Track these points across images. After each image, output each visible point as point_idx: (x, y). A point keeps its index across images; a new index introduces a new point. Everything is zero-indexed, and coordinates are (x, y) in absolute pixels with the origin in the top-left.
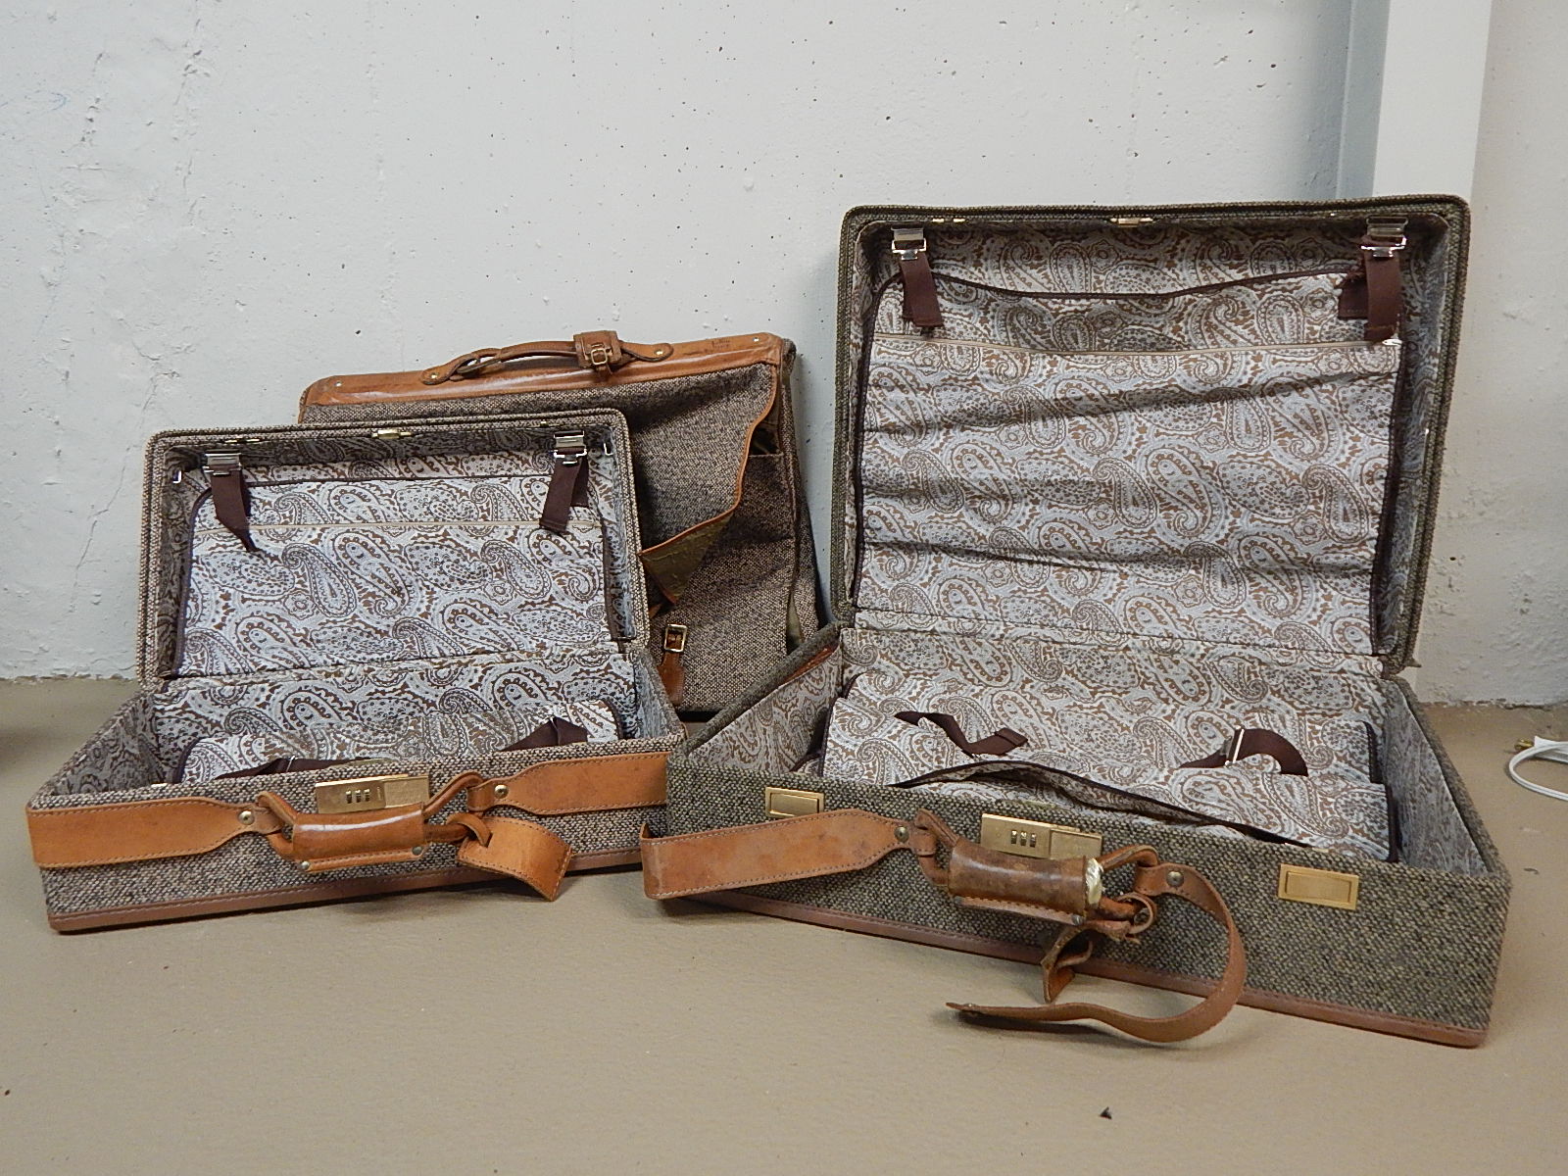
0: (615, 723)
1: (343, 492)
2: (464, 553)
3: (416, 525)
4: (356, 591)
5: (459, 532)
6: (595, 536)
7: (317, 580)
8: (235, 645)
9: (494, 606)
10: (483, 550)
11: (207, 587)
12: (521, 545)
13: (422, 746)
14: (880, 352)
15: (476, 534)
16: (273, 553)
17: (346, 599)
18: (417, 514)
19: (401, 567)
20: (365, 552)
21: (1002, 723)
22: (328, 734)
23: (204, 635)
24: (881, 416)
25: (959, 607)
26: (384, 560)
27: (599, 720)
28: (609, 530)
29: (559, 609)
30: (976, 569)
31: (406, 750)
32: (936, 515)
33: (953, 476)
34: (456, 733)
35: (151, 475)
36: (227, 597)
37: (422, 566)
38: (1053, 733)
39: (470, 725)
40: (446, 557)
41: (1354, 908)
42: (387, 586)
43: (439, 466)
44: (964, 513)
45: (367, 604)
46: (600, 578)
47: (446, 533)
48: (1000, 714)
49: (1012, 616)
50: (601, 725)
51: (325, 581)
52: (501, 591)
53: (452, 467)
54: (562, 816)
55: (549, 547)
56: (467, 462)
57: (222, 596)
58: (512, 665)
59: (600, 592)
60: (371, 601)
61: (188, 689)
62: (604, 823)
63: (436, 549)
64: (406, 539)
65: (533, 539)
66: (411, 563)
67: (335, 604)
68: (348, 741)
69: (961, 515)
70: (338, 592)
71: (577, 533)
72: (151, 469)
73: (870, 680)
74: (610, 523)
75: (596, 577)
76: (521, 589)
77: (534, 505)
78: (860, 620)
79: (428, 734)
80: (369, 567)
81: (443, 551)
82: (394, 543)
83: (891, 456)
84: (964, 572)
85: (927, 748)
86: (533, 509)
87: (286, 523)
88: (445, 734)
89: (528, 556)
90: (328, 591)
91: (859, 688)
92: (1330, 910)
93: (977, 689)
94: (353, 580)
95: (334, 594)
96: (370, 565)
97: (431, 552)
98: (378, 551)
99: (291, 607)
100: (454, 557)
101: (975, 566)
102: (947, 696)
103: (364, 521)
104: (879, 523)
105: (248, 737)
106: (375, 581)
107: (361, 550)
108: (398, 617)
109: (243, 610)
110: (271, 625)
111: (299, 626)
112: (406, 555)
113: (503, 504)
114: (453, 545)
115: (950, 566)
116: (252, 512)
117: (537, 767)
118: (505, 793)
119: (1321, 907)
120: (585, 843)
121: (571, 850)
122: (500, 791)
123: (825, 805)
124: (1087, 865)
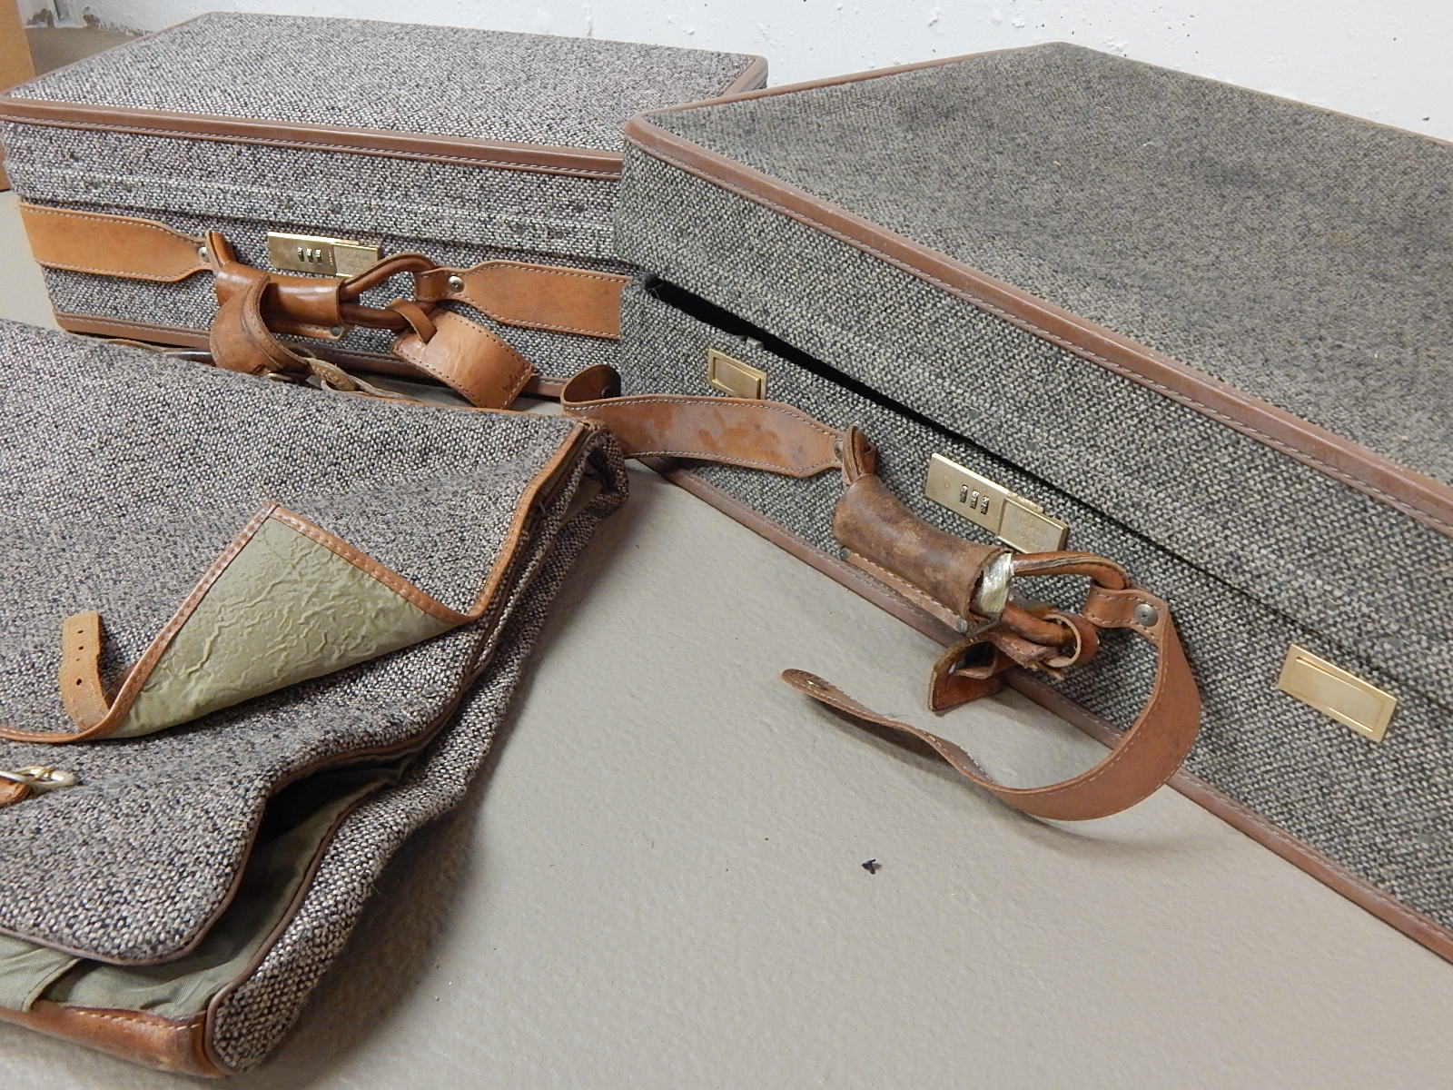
41: (1378, 740)
54: (526, 329)
62: (571, 347)
92: (1344, 730)
117: (492, 265)
118: (460, 287)
119: (1334, 721)
120: (550, 366)
121: (533, 368)
122: (454, 284)
123: (768, 389)
124: (996, 559)
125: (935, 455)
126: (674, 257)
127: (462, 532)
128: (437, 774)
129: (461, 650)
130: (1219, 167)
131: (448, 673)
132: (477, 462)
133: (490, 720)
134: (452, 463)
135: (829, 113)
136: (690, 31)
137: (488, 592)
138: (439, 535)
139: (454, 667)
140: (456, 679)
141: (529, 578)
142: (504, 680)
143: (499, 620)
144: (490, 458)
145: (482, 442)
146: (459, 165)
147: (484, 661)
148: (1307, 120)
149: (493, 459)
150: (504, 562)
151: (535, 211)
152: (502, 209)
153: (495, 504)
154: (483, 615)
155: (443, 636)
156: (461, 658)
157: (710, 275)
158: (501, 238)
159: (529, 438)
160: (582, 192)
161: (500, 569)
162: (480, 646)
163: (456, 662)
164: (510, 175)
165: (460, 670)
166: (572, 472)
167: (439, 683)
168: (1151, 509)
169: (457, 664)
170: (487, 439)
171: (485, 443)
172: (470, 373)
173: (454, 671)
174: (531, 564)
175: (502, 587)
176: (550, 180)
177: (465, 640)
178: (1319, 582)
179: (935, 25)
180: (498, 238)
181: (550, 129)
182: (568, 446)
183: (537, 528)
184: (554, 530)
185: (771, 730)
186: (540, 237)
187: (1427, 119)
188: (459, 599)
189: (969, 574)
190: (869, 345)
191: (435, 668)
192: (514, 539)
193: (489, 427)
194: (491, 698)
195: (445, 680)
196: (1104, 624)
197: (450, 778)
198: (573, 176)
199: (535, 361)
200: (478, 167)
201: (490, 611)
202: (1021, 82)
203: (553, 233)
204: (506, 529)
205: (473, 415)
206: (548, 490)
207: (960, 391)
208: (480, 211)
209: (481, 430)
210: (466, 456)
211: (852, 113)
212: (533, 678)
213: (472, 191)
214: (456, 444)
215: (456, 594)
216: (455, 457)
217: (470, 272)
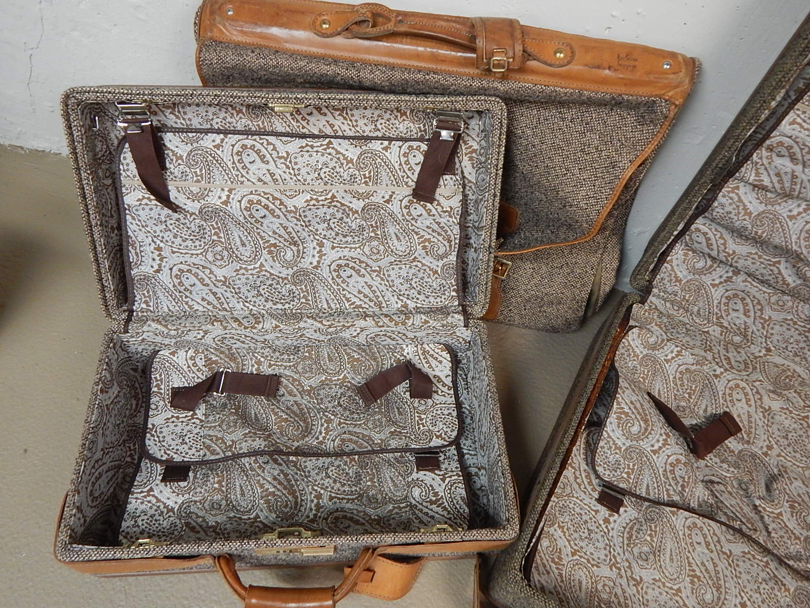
0: (451, 362)
1: (244, 147)
2: (347, 211)
3: (308, 188)
4: (261, 242)
5: (344, 194)
6: (456, 202)
7: (229, 232)
8: (172, 289)
9: (370, 262)
10: (363, 209)
11: (141, 236)
12: (395, 207)
13: (314, 366)
14: (793, 123)
15: (358, 196)
16: (191, 210)
17: (254, 249)
18: (309, 178)
19: (296, 225)
20: (267, 213)
21: (727, 407)
22: (249, 353)
23: (146, 278)
24: (757, 174)
25: (734, 314)
26: (283, 220)
27: (440, 358)
28: (468, 188)
29: (420, 265)
30: (764, 292)
31: (303, 368)
32: (756, 253)
33: (795, 248)
34: (338, 359)
35: (71, 134)
36: (159, 249)
37: (313, 223)
38: (761, 424)
39: (348, 354)
40: (333, 215)
42: (285, 240)
43: (326, 111)
44: (782, 262)
45: (270, 252)
46: (456, 244)
47: (333, 197)
48: (728, 398)
49: (775, 338)
50: (441, 362)
51: (236, 234)
52: (375, 251)
53: (338, 113)
55: (418, 209)
56: (351, 110)
57: (155, 249)
58: (382, 329)
59: (453, 253)
60: (274, 250)
61: (144, 332)
63: (325, 209)
64: (300, 201)
65: (405, 202)
66: (304, 221)
67: (246, 252)
68: (262, 359)
69: (779, 262)
70: (247, 243)
71: (442, 200)
72: (70, 128)
73: (639, 334)
74: (470, 182)
75: (453, 243)
76: (392, 251)
77: (409, 173)
78: (651, 302)
79: (319, 360)
80: (270, 225)
81: (331, 210)
82: (290, 204)
83: (745, 208)
84: (753, 291)
85: (678, 473)
86: (408, 177)
87: (198, 181)
88: (330, 360)
89: (400, 216)
90: (239, 243)
91: (630, 339)
93: (719, 371)
94: (258, 234)
95: (243, 245)
96: (271, 224)
97: (321, 212)
98: (277, 212)
99: (211, 259)
100: (339, 215)
101: (764, 289)
102: (694, 367)
103: (265, 183)
104: (702, 239)
105: (191, 353)
106: (276, 236)
107: (263, 212)
108: (295, 268)
109: (174, 259)
110: (198, 271)
111: (220, 273)
112: (300, 216)
113: (383, 173)
114: (339, 205)
115: (743, 282)
116: (168, 165)
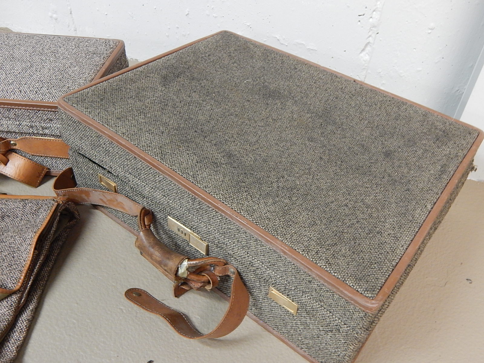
41: (295, 314)
54: (42, 156)
62: (59, 161)
92: (287, 310)
117: (25, 138)
118: (15, 145)
119: (283, 308)
120: (53, 167)
121: (47, 168)
122: (13, 144)
123: (118, 188)
124: (183, 262)
125: (169, 217)
126: (81, 146)
127: (13, 254)
128: (6, 350)
129: (13, 302)
130: (268, 90)
131: (9, 311)
132: (22, 219)
133: (26, 324)
134: (13, 220)
135: (135, 82)
136: (106, 14)
137: (22, 278)
138: (5, 256)
139: (11, 308)
140: (12, 313)
141: (38, 268)
142: (31, 307)
143: (27, 286)
144: (26, 217)
145: (23, 212)
146: (5, 108)
147: (23, 303)
148: (299, 67)
149: (27, 217)
150: (28, 266)
151: (36, 121)
152: (24, 121)
153: (25, 241)
154: (21, 286)
155: (6, 297)
156: (13, 305)
157: (92, 153)
158: (25, 129)
159: (40, 209)
160: (51, 115)
161: (26, 268)
162: (21, 298)
163: (12, 306)
164: (24, 110)
165: (13, 309)
166: (54, 222)
167: (6, 315)
168: (228, 245)
169: (12, 307)
170: (25, 211)
171: (24, 212)
172: (23, 175)
173: (11, 310)
174: (39, 262)
175: (28, 274)
176: (39, 112)
177: (15, 298)
178: (273, 273)
179: (188, 15)
180: (24, 130)
181: (36, 93)
182: (51, 213)
183: (41, 247)
184: (47, 247)
185: (123, 312)
186: (39, 129)
187: (345, 51)
188: (12, 282)
189: (174, 268)
190: (143, 183)
191: (4, 310)
192: (31, 256)
193: (25, 206)
194: (26, 316)
195: (8, 314)
196: (220, 275)
197: (11, 351)
198: (46, 111)
199: (47, 166)
200: (12, 108)
201: (23, 284)
202: (207, 55)
203: (43, 128)
204: (28, 252)
205: (19, 202)
206: (44, 232)
207: (171, 202)
208: (16, 121)
209: (22, 207)
210: (18, 217)
211: (143, 81)
212: (43, 301)
213: (12, 115)
214: (14, 213)
215: (11, 280)
216: (14, 218)
217: (18, 140)
